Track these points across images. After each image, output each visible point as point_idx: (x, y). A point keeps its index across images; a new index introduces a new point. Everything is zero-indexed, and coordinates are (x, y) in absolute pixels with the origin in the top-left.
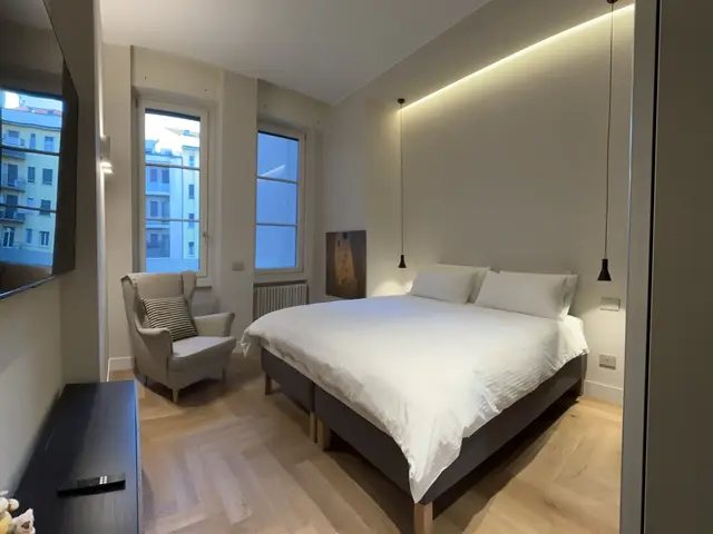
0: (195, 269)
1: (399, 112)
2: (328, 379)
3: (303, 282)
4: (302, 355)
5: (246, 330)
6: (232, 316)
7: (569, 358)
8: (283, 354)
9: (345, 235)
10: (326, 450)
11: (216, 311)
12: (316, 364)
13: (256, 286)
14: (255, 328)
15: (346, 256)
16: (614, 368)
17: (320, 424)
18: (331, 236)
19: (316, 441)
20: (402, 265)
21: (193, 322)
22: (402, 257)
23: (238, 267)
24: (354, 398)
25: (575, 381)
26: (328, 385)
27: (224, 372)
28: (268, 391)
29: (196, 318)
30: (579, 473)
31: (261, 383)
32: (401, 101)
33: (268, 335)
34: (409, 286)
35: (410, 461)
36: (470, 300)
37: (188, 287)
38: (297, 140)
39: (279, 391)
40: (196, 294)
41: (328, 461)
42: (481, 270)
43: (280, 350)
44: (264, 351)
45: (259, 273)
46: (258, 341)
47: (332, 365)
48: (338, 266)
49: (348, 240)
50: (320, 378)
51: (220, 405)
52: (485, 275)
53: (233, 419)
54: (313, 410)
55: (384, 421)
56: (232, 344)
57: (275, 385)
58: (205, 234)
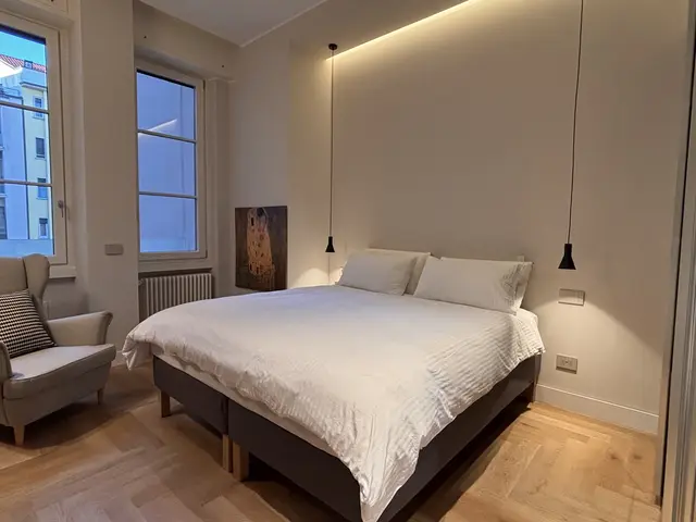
0: (48, 253)
1: (329, 60)
2: (246, 390)
3: (207, 270)
4: (209, 361)
5: (130, 334)
6: (108, 317)
7: (523, 358)
9: (260, 211)
10: (244, 480)
11: (84, 310)
12: (230, 373)
13: (142, 276)
14: (143, 331)
15: (262, 237)
16: (575, 372)
17: (236, 449)
18: (241, 213)
19: (231, 471)
20: (330, 249)
21: (46, 328)
22: (330, 239)
23: (114, 251)
24: (283, 411)
25: (528, 385)
26: (247, 399)
27: (100, 392)
28: (166, 412)
29: (50, 322)
30: (538, 489)
31: (155, 402)
32: (333, 47)
33: (162, 340)
34: (337, 275)
35: (361, 481)
36: (408, 291)
37: (36, 279)
38: (192, 87)
39: (180, 412)
40: (49, 288)
41: (247, 493)
42: (420, 255)
43: (177, 358)
44: (156, 359)
45: (144, 259)
46: (149, 349)
47: (252, 373)
48: (252, 249)
49: (263, 217)
50: (235, 390)
51: (95, 438)
52: (424, 261)
53: (115, 455)
54: (227, 433)
55: (325, 436)
56: (111, 354)
57: (174, 403)
58: (61, 205)
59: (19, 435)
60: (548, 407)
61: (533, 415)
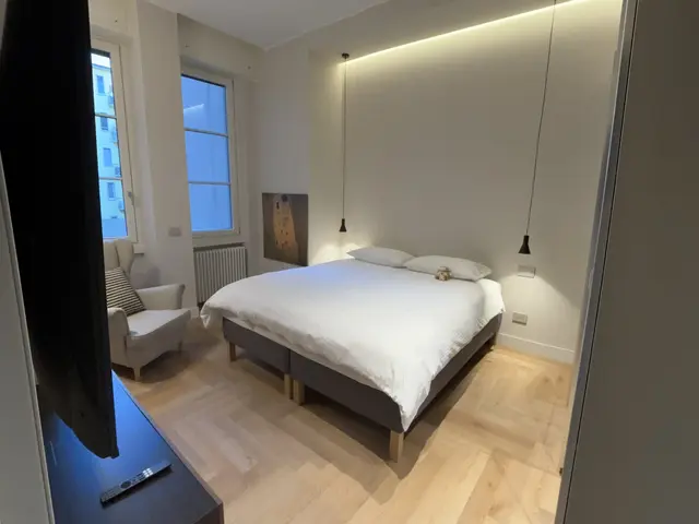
2: (310, 347)
3: (241, 245)
5: (207, 303)
8: (253, 325)
9: (285, 197)
10: (302, 404)
12: (297, 335)
13: (196, 250)
14: (216, 301)
15: (286, 219)
16: (525, 324)
17: (296, 384)
18: (267, 197)
19: (292, 398)
20: (343, 229)
21: (138, 296)
22: (343, 221)
24: (337, 361)
25: (492, 334)
28: (233, 357)
29: (139, 291)
37: (125, 256)
38: (223, 86)
39: (244, 357)
40: (134, 262)
43: (248, 321)
44: (224, 319)
45: (197, 236)
46: (221, 313)
49: (288, 203)
53: (207, 388)
54: (289, 372)
57: (238, 350)
58: (130, 195)
59: (137, 373)
60: (505, 348)
61: (494, 355)
